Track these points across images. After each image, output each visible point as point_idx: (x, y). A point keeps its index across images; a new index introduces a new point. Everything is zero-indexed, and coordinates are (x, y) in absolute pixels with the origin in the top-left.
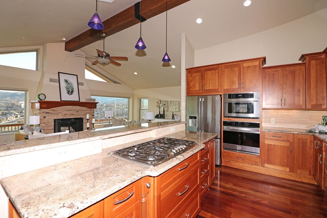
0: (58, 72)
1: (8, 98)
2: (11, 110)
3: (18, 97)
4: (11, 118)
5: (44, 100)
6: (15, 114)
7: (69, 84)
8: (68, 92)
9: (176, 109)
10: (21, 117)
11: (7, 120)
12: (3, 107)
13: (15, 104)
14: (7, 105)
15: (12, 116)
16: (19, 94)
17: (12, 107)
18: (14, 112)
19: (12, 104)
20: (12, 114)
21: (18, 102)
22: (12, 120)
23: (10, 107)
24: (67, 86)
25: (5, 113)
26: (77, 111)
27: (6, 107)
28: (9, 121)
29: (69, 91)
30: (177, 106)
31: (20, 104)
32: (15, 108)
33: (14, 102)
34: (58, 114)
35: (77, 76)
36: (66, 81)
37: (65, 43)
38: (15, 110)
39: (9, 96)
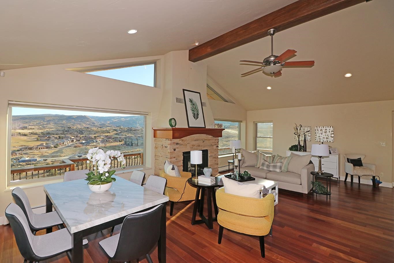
0: (183, 89)
1: (64, 121)
2: (67, 133)
3: (73, 121)
4: (67, 143)
5: (175, 127)
6: (71, 138)
7: (194, 104)
8: (193, 115)
9: (327, 138)
10: (76, 141)
11: (64, 144)
12: (59, 131)
13: (71, 128)
14: (63, 129)
15: (69, 140)
16: (75, 117)
17: (68, 131)
18: (70, 136)
19: (69, 127)
20: (68, 138)
21: (73, 125)
22: (68, 144)
23: (66, 131)
24: (192, 108)
25: (62, 137)
26: (203, 140)
27: (63, 131)
28: (65, 146)
29: (195, 114)
30: (329, 134)
31: (76, 128)
32: (71, 132)
33: (69, 125)
34: (186, 145)
35: (199, 93)
36: (191, 101)
37: (188, 51)
38: (71, 133)
39: (65, 119)
